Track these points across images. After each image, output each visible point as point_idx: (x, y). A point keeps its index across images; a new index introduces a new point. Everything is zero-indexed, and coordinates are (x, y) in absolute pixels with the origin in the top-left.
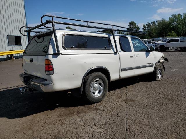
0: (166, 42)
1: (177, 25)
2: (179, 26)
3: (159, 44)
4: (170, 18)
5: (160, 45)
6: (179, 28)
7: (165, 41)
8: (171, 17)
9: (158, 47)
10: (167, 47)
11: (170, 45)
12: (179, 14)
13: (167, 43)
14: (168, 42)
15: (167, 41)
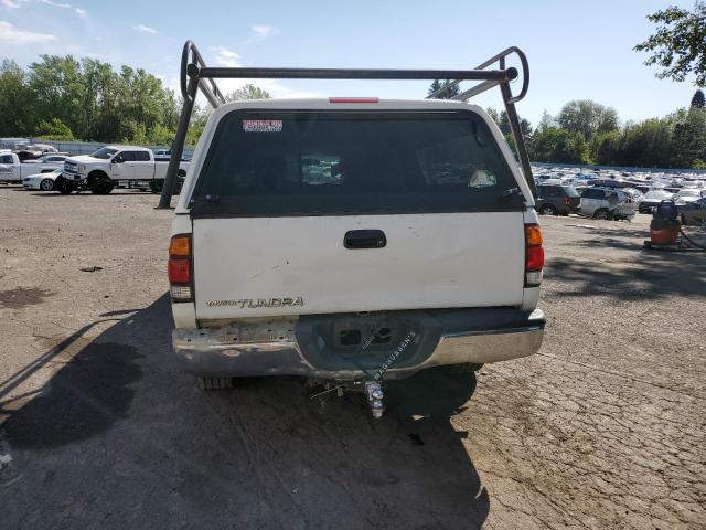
0: (109, 161)
1: (67, 99)
2: (76, 101)
3: (84, 166)
4: (34, 64)
5: (88, 171)
6: (74, 107)
7: (108, 157)
8: (40, 61)
9: (82, 177)
10: (115, 178)
11: (123, 171)
12: (69, 59)
13: (113, 162)
14: (117, 160)
15: (113, 156)
